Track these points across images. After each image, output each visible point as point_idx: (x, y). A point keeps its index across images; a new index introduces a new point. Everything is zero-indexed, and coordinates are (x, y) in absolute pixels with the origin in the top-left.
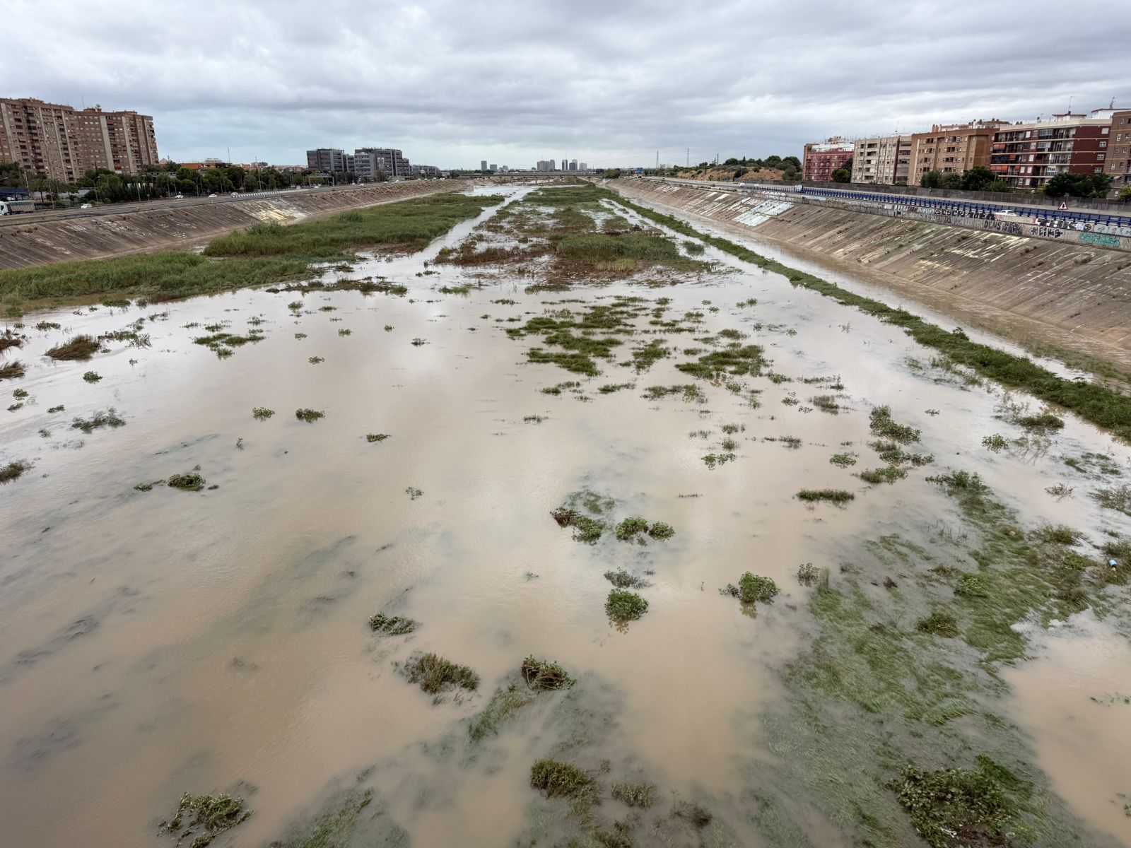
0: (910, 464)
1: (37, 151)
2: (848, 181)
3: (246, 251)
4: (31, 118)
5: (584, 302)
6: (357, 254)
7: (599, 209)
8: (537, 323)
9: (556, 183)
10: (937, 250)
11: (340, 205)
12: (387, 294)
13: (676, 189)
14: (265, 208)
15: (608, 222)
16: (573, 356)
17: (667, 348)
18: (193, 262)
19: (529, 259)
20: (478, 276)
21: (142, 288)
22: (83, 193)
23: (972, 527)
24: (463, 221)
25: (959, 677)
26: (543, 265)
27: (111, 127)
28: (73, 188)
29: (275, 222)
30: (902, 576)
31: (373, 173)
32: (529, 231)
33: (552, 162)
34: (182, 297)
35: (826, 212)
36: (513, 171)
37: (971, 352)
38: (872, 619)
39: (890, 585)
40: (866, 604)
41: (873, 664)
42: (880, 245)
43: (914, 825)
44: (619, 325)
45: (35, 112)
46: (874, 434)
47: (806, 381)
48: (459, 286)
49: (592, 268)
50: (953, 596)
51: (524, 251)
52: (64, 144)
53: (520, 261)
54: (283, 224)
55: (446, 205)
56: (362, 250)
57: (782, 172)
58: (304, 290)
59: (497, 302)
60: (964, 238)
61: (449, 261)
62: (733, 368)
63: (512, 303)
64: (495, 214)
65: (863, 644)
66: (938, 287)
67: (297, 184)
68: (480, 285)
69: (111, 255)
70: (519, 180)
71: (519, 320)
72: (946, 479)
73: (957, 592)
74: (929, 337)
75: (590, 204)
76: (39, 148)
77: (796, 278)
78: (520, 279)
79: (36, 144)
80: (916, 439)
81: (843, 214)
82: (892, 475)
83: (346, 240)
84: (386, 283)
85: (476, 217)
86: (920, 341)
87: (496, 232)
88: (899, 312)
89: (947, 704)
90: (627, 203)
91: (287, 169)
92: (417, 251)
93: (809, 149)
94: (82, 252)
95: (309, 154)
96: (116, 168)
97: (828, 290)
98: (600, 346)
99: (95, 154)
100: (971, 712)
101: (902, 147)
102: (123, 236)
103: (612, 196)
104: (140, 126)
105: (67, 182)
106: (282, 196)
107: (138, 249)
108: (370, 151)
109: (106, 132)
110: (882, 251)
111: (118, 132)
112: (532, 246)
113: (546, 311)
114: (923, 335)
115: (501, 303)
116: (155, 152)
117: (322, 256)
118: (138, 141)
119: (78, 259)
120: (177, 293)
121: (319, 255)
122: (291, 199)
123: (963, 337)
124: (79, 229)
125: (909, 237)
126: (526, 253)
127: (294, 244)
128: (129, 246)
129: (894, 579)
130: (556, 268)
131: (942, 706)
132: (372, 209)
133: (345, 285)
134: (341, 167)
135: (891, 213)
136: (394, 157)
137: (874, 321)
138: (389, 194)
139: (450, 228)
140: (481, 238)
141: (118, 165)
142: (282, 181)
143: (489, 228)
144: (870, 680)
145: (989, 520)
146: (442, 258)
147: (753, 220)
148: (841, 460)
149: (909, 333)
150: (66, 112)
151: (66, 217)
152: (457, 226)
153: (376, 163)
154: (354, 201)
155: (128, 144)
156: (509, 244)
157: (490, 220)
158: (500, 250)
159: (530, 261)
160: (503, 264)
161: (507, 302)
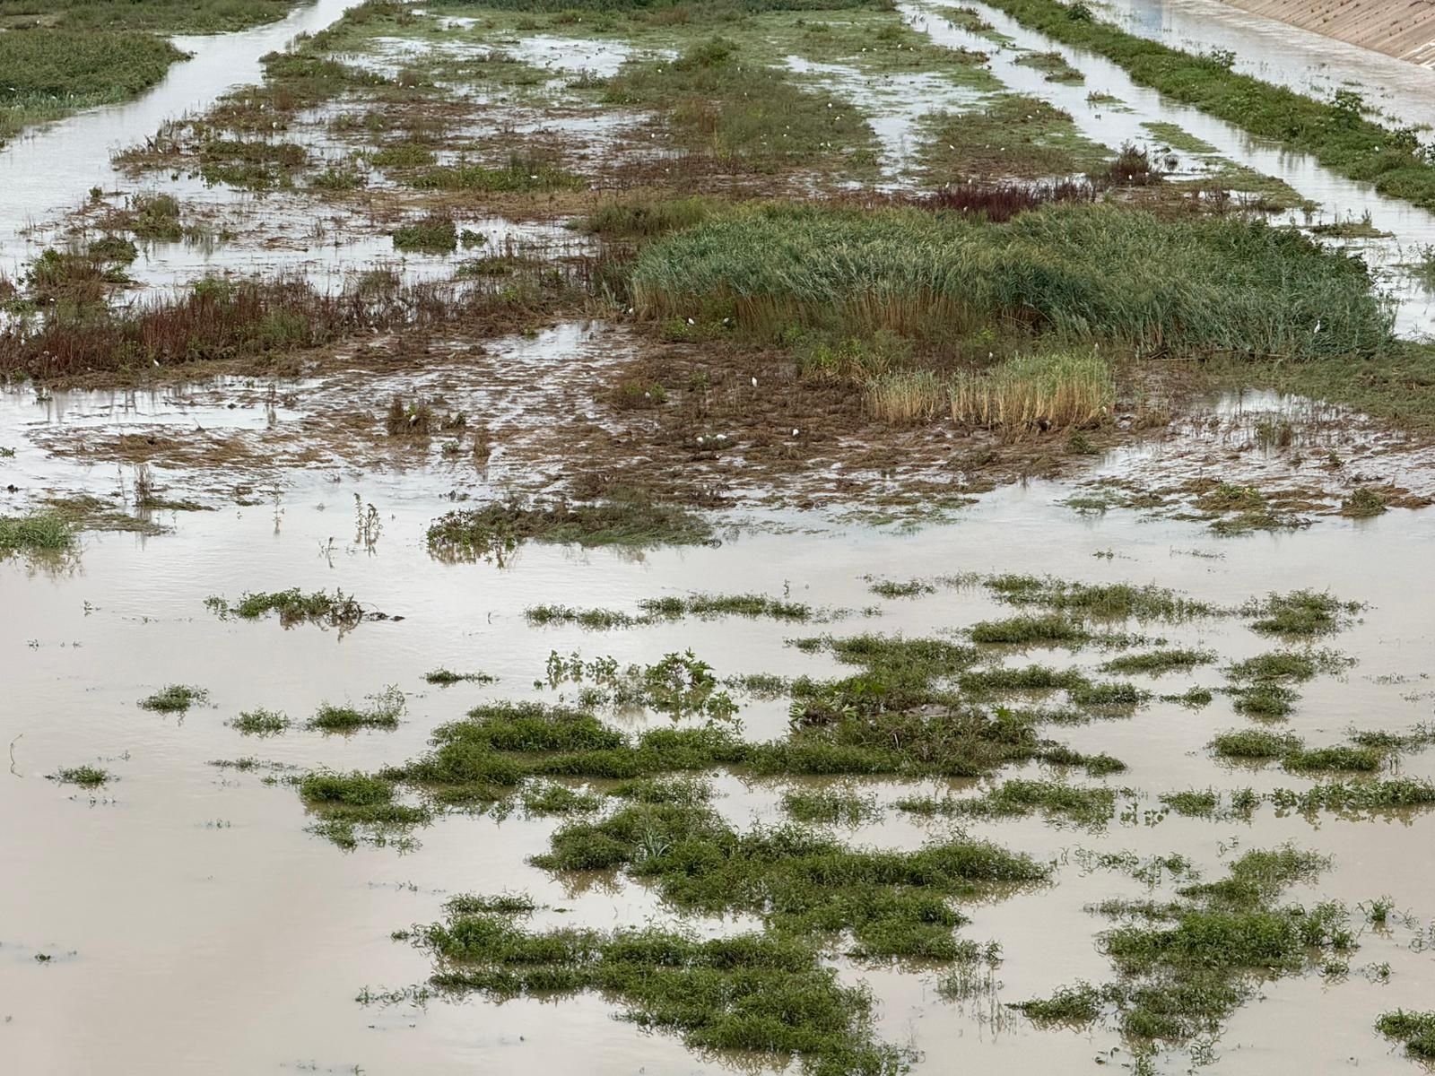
5: (796, 614)
7: (901, 51)
8: (497, 743)
15: (950, 132)
16: (726, 955)
17: (1328, 912)
19: (458, 345)
20: (137, 448)
26: (549, 385)
44: (1020, 758)
49: (849, 407)
51: (425, 298)
53: (406, 358)
59: (252, 609)
63: (348, 615)
64: (255, 77)
68: (148, 501)
71: (388, 722)
75: (841, 23)
78: (399, 466)
87: (259, 182)
90: (1070, 23)
98: (897, 891)
112: (482, 269)
113: (557, 669)
115: (273, 617)
126: (438, 309)
130: (623, 402)
140: (161, 221)
143: (215, 163)
157: (224, 115)
158: (280, 290)
159: (462, 358)
160: (294, 374)
161: (317, 608)
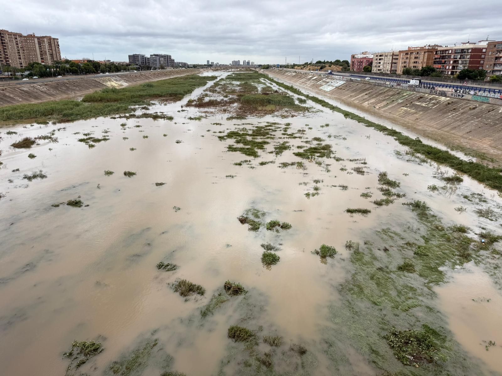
0: (395, 197)
1: (6, 54)
2: (371, 71)
3: (101, 100)
4: (3, 39)
5: (252, 124)
6: (151, 102)
7: (260, 82)
8: (232, 134)
9: (240, 70)
10: (409, 103)
11: (143, 80)
12: (164, 120)
13: (294, 74)
14: (110, 81)
15: (263, 89)
16: (248, 149)
17: (289, 145)
18: (77, 105)
19: (228, 105)
20: (205, 112)
21: (54, 116)
22: (27, 73)
23: (422, 225)
24: (199, 87)
25: (415, 290)
26: (235, 108)
27: (39, 43)
28: (22, 71)
29: (114, 87)
30: (391, 246)
31: (158, 66)
32: (229, 92)
33: (239, 61)
34: (72, 120)
35: (360, 85)
36: (221, 65)
37: (423, 148)
38: (378, 265)
39: (386, 250)
40: (375, 258)
41: (378, 284)
42: (384, 100)
43: (395, 354)
44: (268, 135)
45: (5, 36)
46: (380, 184)
47: (351, 160)
48: (197, 117)
49: (256, 109)
50: (413, 255)
51: (226, 101)
52: (18, 50)
53: (224, 106)
54: (118, 88)
55: (191, 80)
56: (153, 100)
57: (341, 67)
58: (127, 118)
59: (214, 124)
60: (421, 98)
61: (192, 105)
62: (318, 155)
63: (221, 124)
64: (213, 84)
65: (374, 276)
66: (409, 119)
67: (124, 70)
69: (40, 101)
70: (224, 69)
71: (224, 132)
72: (411, 204)
73: (415, 253)
74: (405, 141)
75: (256, 80)
76: (7, 52)
77: (347, 114)
78: (224, 114)
79: (5, 51)
80: (398, 186)
81: (368, 86)
82: (388, 202)
83: (146, 95)
84: (164, 115)
85: (204, 85)
86: (401, 143)
87: (213, 92)
88: (392, 130)
89: (410, 302)
90: (272, 80)
91: (119, 63)
92: (178, 101)
93: (353, 57)
94: (27, 100)
95: (129, 56)
96: (42, 62)
97: (360, 120)
98: (259, 144)
99: (32, 55)
100: (420, 306)
101: (395, 56)
102: (45, 93)
103: (266, 77)
104: (53, 43)
105: (20, 68)
106: (117, 75)
107: (52, 99)
108: (157, 55)
109: (37, 46)
110: (385, 103)
111: (43, 45)
112: (230, 99)
113: (236, 129)
114: (402, 141)
115: (215, 125)
116: (60, 55)
117: (135, 103)
118: (52, 50)
119: (25, 103)
120: (70, 119)
121: (134, 102)
122: (121, 76)
123: (420, 141)
124: (25, 89)
125: (397, 97)
126: (227, 102)
127: (123, 97)
128: (49, 97)
129: (388, 247)
130: (240, 109)
131: (408, 303)
132: (158, 81)
133: (146, 116)
134: (144, 62)
135: (389, 86)
136: (167, 58)
137: (381, 134)
138: (166, 75)
139: (193, 90)
140: (206, 95)
141: (43, 60)
142: (117, 69)
143: (210, 91)
144: (377, 292)
145: (430, 222)
146: (189, 104)
147: (328, 89)
148: (365, 195)
149: (396, 140)
150: (19, 36)
151: (19, 84)
152: (196, 90)
153: (160, 61)
154: (150, 78)
155: (47, 51)
156: (219, 98)
157: (211, 87)
158: (215, 100)
159: (228, 106)
160: (216, 107)
161: (218, 124)
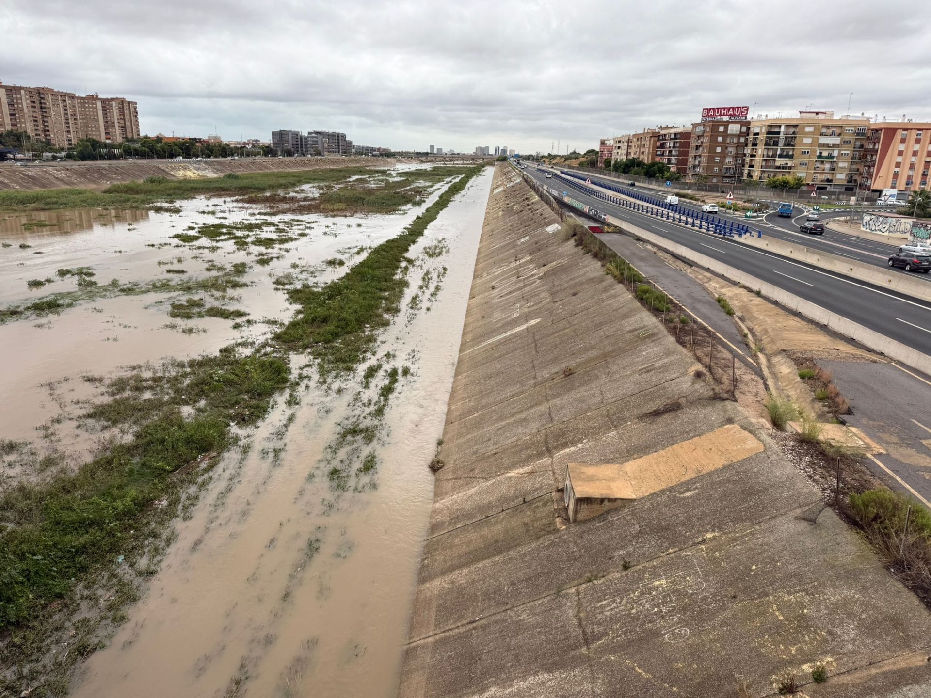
1: (46, 124)
4: (43, 101)
27: (104, 109)
33: (487, 148)
45: (46, 97)
52: (67, 119)
79: (45, 119)
95: (273, 134)
96: (107, 138)
99: (92, 127)
104: (127, 109)
108: (320, 133)
109: (100, 112)
111: (110, 112)
116: (137, 128)
118: (124, 119)
134: (298, 145)
136: (339, 139)
141: (108, 136)
150: (69, 97)
153: (322, 143)
155: (116, 121)
